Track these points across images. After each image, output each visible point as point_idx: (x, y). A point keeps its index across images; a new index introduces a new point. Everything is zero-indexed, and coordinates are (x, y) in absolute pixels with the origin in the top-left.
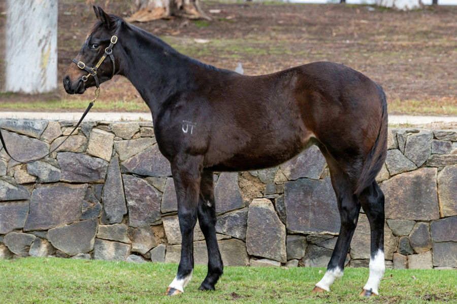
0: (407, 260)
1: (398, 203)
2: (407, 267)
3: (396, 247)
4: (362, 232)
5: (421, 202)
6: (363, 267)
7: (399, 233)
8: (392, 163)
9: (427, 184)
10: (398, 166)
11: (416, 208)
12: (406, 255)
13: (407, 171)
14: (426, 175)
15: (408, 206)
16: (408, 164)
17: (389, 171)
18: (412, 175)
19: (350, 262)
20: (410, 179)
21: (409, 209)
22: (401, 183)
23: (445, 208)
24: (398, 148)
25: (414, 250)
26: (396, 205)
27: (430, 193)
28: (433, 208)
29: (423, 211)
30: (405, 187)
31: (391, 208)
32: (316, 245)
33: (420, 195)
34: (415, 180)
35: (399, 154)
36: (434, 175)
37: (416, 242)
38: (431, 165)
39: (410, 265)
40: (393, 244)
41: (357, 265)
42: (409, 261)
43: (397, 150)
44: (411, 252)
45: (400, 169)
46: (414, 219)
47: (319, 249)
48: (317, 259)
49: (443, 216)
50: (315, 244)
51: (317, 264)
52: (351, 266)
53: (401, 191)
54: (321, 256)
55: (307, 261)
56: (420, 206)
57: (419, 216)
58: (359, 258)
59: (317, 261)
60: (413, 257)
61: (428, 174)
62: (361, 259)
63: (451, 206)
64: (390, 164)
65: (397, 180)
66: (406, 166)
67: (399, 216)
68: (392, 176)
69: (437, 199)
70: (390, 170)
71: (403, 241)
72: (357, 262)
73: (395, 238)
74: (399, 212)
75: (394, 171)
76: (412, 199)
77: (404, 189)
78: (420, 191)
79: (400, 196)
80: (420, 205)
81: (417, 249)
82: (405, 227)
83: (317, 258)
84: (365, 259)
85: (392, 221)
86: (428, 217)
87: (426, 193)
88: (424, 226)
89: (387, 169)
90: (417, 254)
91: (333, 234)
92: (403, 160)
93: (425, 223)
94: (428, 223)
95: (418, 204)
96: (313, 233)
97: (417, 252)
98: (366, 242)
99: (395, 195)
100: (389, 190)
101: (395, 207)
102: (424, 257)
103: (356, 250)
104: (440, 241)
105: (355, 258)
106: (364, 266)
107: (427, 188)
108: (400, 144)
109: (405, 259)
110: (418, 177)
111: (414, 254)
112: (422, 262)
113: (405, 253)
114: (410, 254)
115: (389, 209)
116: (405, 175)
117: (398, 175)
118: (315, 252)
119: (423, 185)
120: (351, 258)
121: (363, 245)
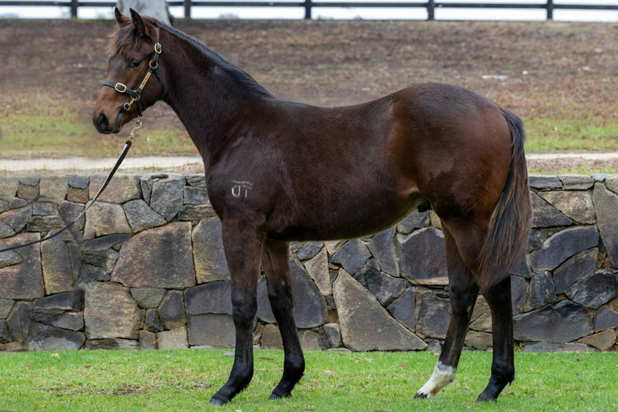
0: (157, 338)
1: (143, 267)
2: (157, 347)
3: (142, 323)
4: (99, 305)
5: (172, 266)
6: (101, 350)
7: (146, 304)
8: (135, 217)
9: (179, 243)
10: (142, 221)
11: (166, 273)
12: (155, 332)
13: (154, 227)
14: (178, 231)
15: (156, 271)
16: (155, 218)
17: (131, 227)
18: (161, 232)
19: (84, 343)
20: (158, 237)
21: (158, 274)
22: (147, 242)
23: (202, 272)
24: (142, 198)
25: (164, 326)
26: (141, 270)
27: (184, 253)
28: (187, 272)
29: (175, 276)
30: (152, 247)
31: (135, 274)
32: (42, 323)
33: (171, 257)
34: (164, 238)
35: (143, 206)
36: (188, 230)
37: (167, 316)
38: (184, 219)
39: (160, 345)
40: (139, 318)
41: (94, 347)
42: (159, 339)
43: (141, 201)
44: (161, 329)
45: (145, 224)
46: (164, 287)
47: (46, 327)
48: (43, 341)
49: (199, 282)
50: (40, 322)
51: (43, 347)
52: (86, 349)
53: (148, 252)
54: (49, 336)
55: (30, 343)
56: (172, 270)
57: (170, 283)
58: (96, 338)
59: (44, 343)
60: (164, 334)
61: (180, 230)
62: (99, 339)
63: (209, 269)
64: (132, 218)
65: (141, 238)
66: (152, 221)
67: (146, 283)
68: (136, 234)
69: (192, 261)
70: (132, 225)
71: (151, 315)
72: (94, 342)
73: (140, 311)
74: (145, 278)
75: (138, 227)
76: (161, 261)
77: (151, 249)
78: (171, 251)
79: (146, 259)
80: (171, 268)
81: (168, 324)
82: (153, 298)
83: (44, 339)
84: (104, 339)
85: (136, 290)
86: (181, 284)
87: (179, 254)
88: (177, 295)
89: (129, 225)
90: (168, 330)
91: (64, 308)
92: (149, 213)
93: (178, 292)
94: (182, 292)
95: (168, 268)
96: (37, 308)
97: (169, 328)
98: (104, 317)
99: (139, 258)
100: (132, 251)
101: (141, 273)
102: (177, 333)
103: (93, 328)
104: (197, 313)
105: (92, 337)
106: (103, 348)
107: (180, 247)
108: (144, 193)
109: (154, 338)
110: (168, 234)
111: (165, 330)
112: (175, 340)
113: (154, 330)
114: (159, 331)
115: (132, 275)
116: (151, 231)
117: (143, 232)
118: (40, 332)
119: (174, 244)
120: (86, 339)
121: (102, 321)
